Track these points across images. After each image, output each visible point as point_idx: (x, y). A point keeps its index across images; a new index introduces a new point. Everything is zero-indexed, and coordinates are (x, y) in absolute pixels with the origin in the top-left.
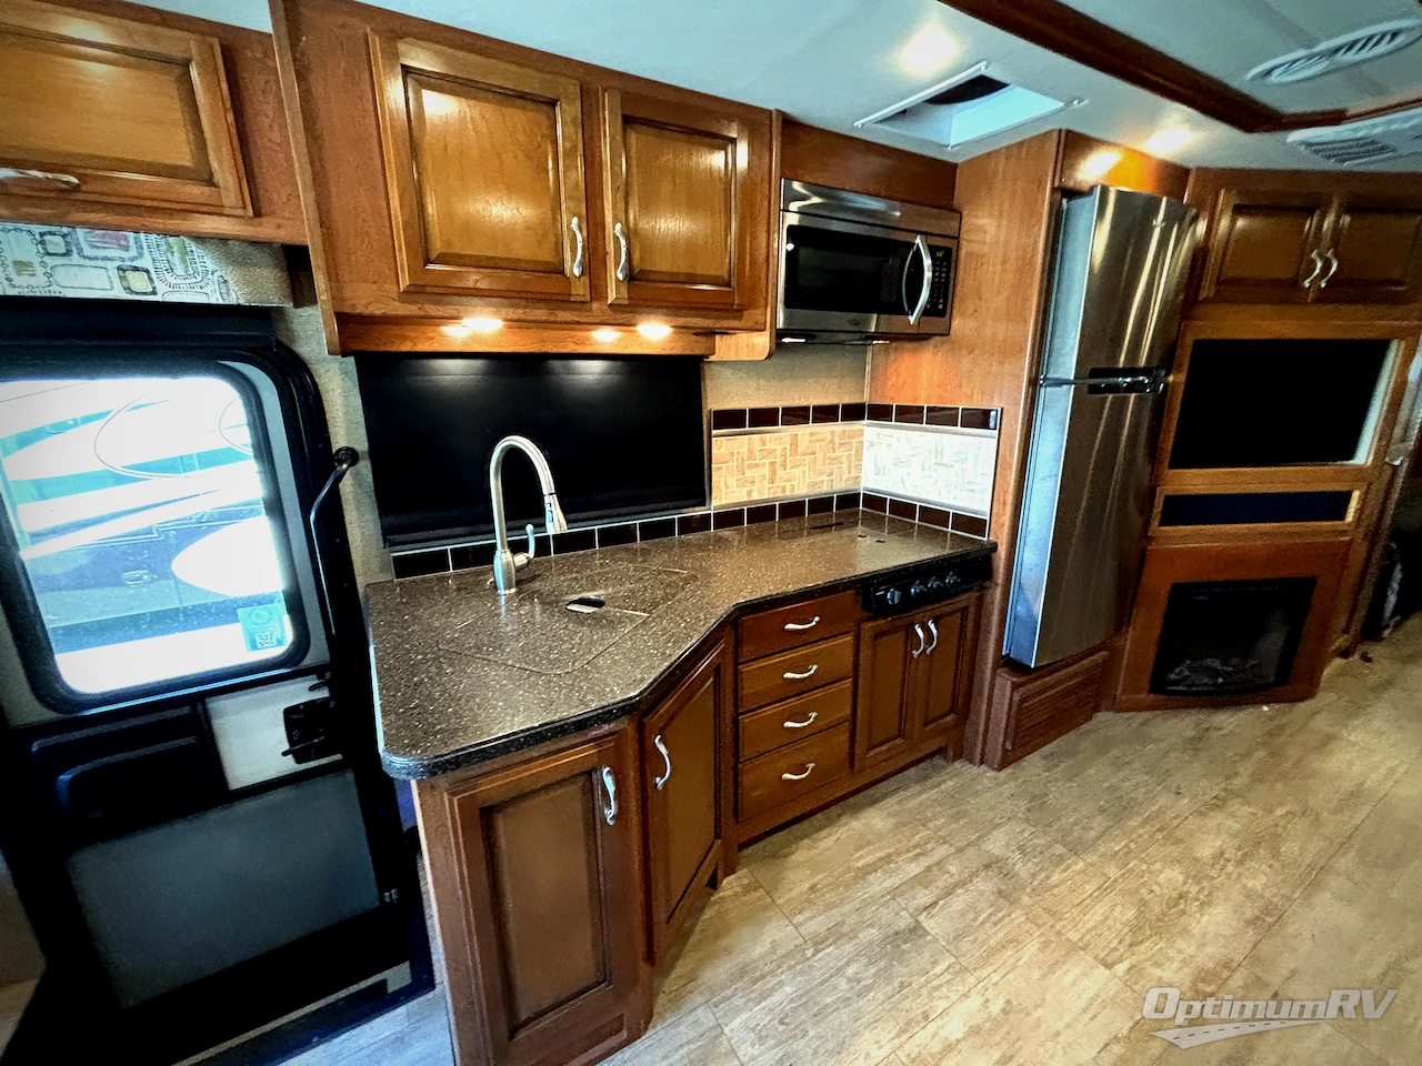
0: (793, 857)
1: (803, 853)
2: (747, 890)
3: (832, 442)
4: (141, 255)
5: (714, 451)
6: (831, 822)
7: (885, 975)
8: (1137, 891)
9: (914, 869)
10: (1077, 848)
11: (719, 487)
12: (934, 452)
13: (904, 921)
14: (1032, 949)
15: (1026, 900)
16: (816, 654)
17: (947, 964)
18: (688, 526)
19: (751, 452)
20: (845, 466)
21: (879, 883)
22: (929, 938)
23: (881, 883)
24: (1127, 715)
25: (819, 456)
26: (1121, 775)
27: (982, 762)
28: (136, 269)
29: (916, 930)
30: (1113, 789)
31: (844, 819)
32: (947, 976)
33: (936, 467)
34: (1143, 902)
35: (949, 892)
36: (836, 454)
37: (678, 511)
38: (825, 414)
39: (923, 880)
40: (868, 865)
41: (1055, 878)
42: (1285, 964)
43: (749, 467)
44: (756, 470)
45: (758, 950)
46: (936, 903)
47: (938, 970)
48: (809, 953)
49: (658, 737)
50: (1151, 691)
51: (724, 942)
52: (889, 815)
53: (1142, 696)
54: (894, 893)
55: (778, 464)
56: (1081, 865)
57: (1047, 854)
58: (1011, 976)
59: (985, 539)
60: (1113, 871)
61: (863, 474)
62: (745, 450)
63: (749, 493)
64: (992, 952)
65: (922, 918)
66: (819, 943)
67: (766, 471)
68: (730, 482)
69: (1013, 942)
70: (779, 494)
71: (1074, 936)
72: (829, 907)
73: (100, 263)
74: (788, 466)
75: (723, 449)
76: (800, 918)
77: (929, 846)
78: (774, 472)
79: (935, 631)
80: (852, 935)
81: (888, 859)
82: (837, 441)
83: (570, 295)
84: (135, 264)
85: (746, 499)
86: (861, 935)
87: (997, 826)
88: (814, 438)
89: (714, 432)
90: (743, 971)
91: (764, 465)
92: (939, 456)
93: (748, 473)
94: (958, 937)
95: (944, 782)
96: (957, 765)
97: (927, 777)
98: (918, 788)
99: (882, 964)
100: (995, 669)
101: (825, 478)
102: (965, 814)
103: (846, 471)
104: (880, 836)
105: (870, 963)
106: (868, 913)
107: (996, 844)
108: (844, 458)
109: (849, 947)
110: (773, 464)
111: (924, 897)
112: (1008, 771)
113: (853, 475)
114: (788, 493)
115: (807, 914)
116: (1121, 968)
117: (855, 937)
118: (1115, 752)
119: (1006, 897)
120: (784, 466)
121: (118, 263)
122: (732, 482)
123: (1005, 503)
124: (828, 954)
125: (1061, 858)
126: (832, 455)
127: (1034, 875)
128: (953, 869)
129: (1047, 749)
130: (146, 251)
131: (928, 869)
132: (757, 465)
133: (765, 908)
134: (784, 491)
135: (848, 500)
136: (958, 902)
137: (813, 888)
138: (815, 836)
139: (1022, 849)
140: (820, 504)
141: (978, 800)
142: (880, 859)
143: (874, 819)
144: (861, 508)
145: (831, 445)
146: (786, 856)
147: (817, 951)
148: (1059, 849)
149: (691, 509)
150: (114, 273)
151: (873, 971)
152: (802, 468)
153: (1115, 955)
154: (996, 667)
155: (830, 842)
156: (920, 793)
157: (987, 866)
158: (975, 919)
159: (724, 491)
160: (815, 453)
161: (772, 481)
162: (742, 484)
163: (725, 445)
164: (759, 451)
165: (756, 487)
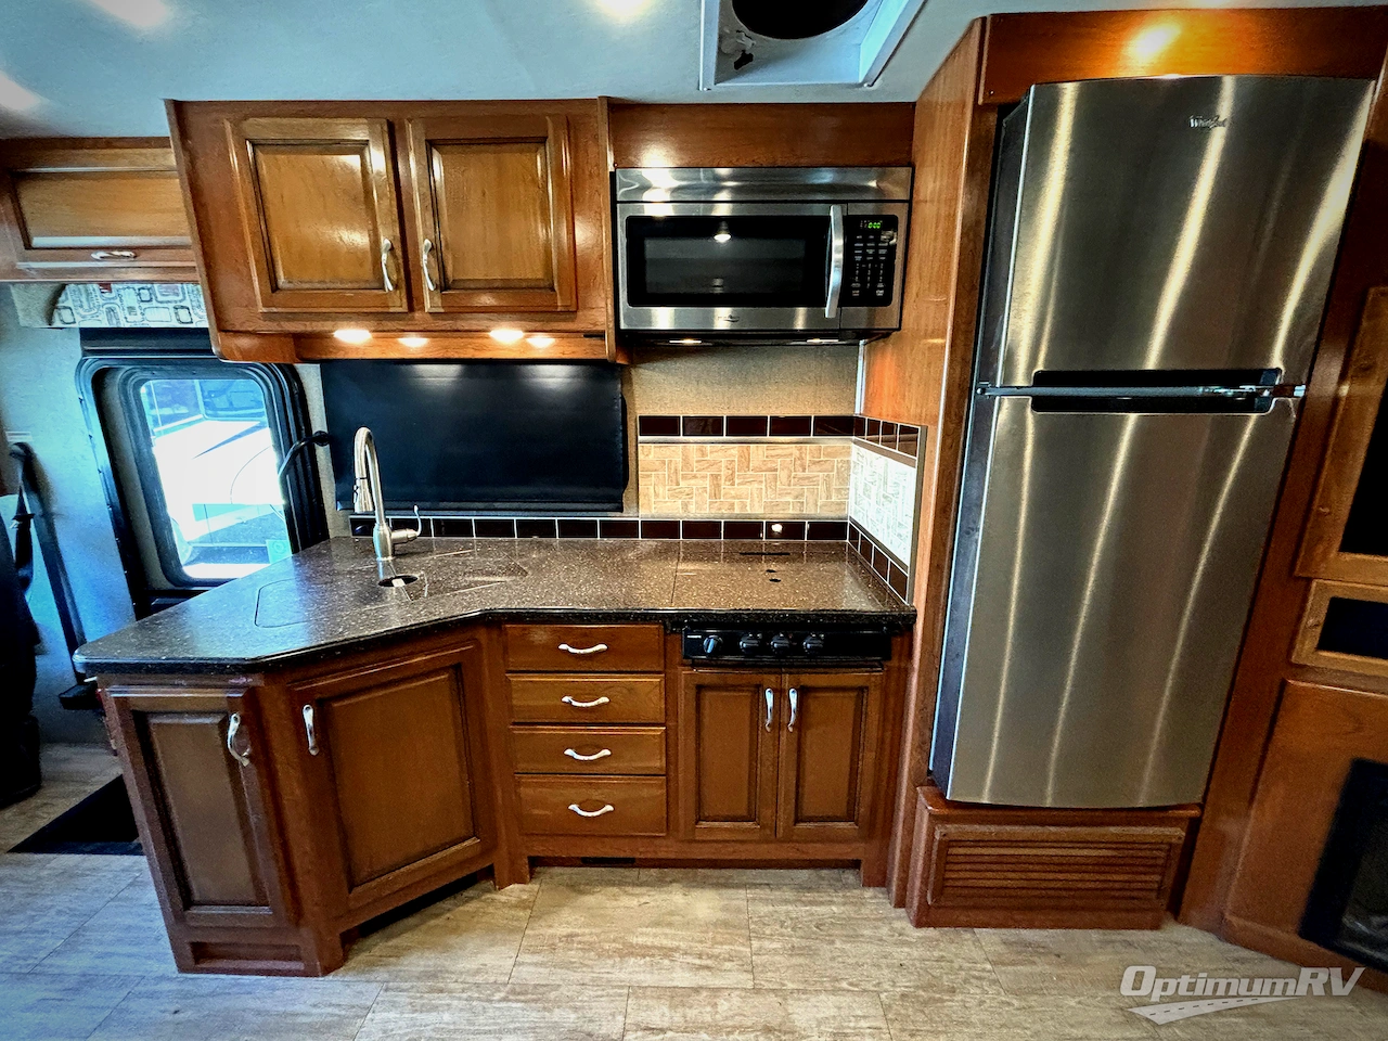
2: (522, 905)
3: (801, 459)
4: (184, 299)
5: (641, 457)
6: (660, 883)
9: (682, 979)
11: (646, 495)
12: (883, 480)
16: (610, 686)
18: (611, 529)
19: (686, 460)
20: (822, 488)
21: (632, 971)
23: (634, 972)
25: (783, 475)
28: (183, 307)
33: (884, 499)
35: (693, 1028)
36: (807, 473)
37: (599, 514)
38: (792, 426)
39: (679, 996)
40: (644, 947)
43: (684, 477)
44: (693, 481)
45: (466, 965)
46: (663, 1031)
48: (498, 996)
51: (453, 940)
52: (725, 909)
54: (636, 991)
55: (723, 478)
59: (907, 603)
61: (850, 501)
62: (679, 460)
63: (685, 506)
66: (516, 993)
67: (707, 483)
68: (660, 490)
70: (726, 511)
72: (562, 964)
73: (165, 305)
74: (737, 481)
75: (651, 457)
76: (528, 958)
77: (728, 965)
78: (717, 486)
79: (794, 703)
80: (551, 1006)
82: (809, 458)
83: (388, 307)
84: (182, 304)
85: (681, 512)
86: (556, 1012)
88: (774, 453)
89: (640, 438)
90: (436, 975)
91: (704, 477)
93: (683, 484)
95: (831, 903)
96: (869, 893)
98: (789, 894)
100: (913, 785)
101: (790, 500)
103: (824, 495)
104: (689, 924)
106: (588, 995)
107: (811, 1011)
108: (820, 479)
109: (534, 1016)
110: (715, 477)
111: (659, 1016)
113: (833, 498)
114: (737, 511)
115: (537, 958)
117: (549, 1010)
120: (731, 479)
121: (174, 304)
122: (664, 491)
124: (511, 1009)
126: (800, 474)
128: (725, 1007)
130: (187, 295)
131: (698, 989)
132: (695, 477)
133: (513, 931)
134: (731, 507)
135: (827, 528)
137: (570, 936)
138: (629, 889)
140: (785, 529)
141: (850, 947)
142: (661, 948)
144: (848, 540)
145: (798, 462)
146: (582, 893)
147: (505, 1000)
149: (614, 514)
150: (172, 310)
152: (756, 485)
154: (916, 782)
155: (634, 902)
159: (653, 500)
160: (776, 470)
161: (715, 496)
162: (674, 495)
163: (655, 453)
164: (697, 462)
165: (694, 500)
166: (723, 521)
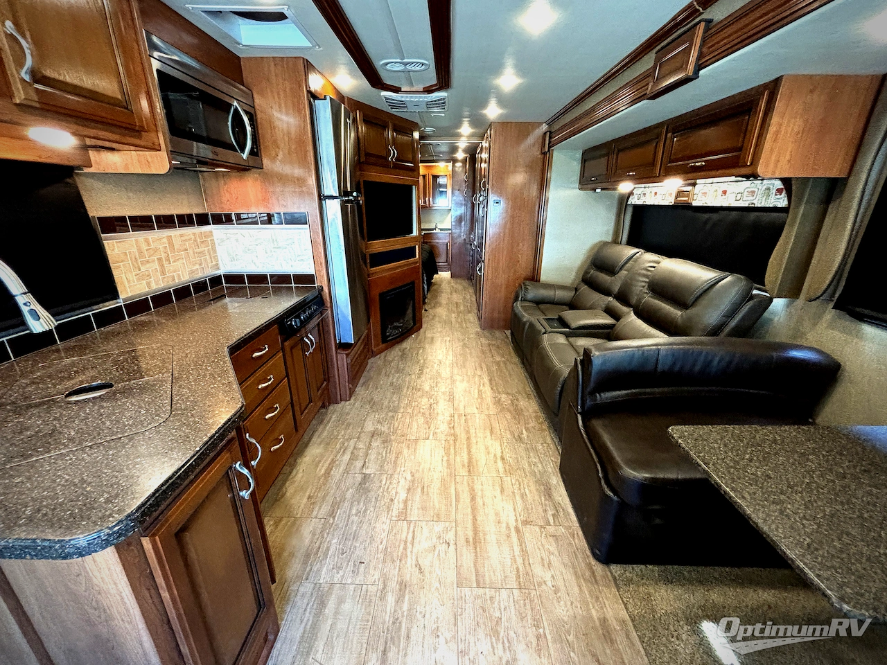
0: (288, 494)
1: (290, 489)
3: (195, 241)
5: (109, 252)
7: (368, 501)
8: (420, 412)
9: (347, 457)
10: (395, 410)
11: (122, 283)
12: (271, 240)
13: (359, 478)
14: (405, 451)
15: (392, 437)
16: (269, 369)
17: (385, 478)
19: (139, 250)
20: (208, 257)
21: (337, 473)
22: (372, 475)
23: (338, 472)
24: (378, 356)
25: (190, 251)
26: (391, 378)
27: (341, 401)
29: (366, 477)
30: (392, 384)
31: (298, 461)
32: (388, 482)
33: (276, 250)
34: (424, 414)
35: (367, 455)
36: (201, 250)
37: (89, 309)
38: (185, 221)
39: (353, 458)
40: (326, 470)
41: (396, 424)
42: (462, 407)
43: (142, 263)
44: (148, 265)
45: (307, 542)
46: (365, 462)
47: (384, 483)
48: (331, 521)
49: (247, 434)
50: (383, 343)
53: (380, 347)
54: (346, 471)
55: (164, 259)
56: (400, 414)
57: (388, 418)
58: (406, 465)
59: (316, 285)
60: (410, 411)
61: (220, 262)
62: (134, 250)
63: (149, 284)
64: (395, 462)
65: (364, 471)
66: (332, 514)
67: (156, 265)
68: (130, 276)
69: (399, 454)
70: (171, 283)
71: (414, 438)
72: (324, 498)
74: (171, 260)
75: (116, 250)
76: (315, 513)
77: (346, 445)
78: (162, 266)
79: (313, 339)
80: (343, 499)
81: (333, 461)
82: (199, 240)
85: (147, 290)
86: (346, 496)
87: (365, 420)
88: (183, 238)
89: (103, 236)
90: (308, 556)
91: (154, 261)
92: (275, 243)
93: (143, 269)
94: (382, 466)
95: (331, 417)
97: (322, 421)
99: (363, 499)
100: (336, 351)
101: (197, 267)
102: (349, 425)
103: (210, 261)
104: (322, 456)
105: (358, 502)
106: (343, 487)
107: (369, 427)
108: (206, 252)
109: (346, 504)
110: (160, 260)
111: (359, 464)
112: (353, 398)
113: (214, 263)
114: (177, 281)
115: (317, 509)
116: (431, 437)
117: (345, 499)
118: (384, 372)
119: (386, 442)
120: (168, 261)
122: (132, 277)
123: (321, 263)
124: (340, 514)
125: (393, 417)
126: (198, 250)
127: (389, 428)
128: (361, 446)
129: (361, 381)
131: (352, 453)
132: (148, 262)
133: (294, 524)
134: (174, 280)
135: (216, 280)
136: (372, 456)
137: (310, 497)
139: (379, 422)
140: (200, 286)
141: (351, 415)
142: (330, 464)
143: (313, 451)
144: (224, 285)
145: (195, 243)
147: (334, 518)
148: (390, 414)
149: (101, 305)
151: (362, 504)
152: (181, 261)
153: (427, 434)
155: (300, 475)
156: (325, 428)
157: (373, 436)
158: (382, 457)
159: (127, 286)
160: (187, 250)
161: (163, 273)
162: (140, 278)
163: (118, 247)
164: (147, 250)
165: (152, 279)
166: (171, 290)
